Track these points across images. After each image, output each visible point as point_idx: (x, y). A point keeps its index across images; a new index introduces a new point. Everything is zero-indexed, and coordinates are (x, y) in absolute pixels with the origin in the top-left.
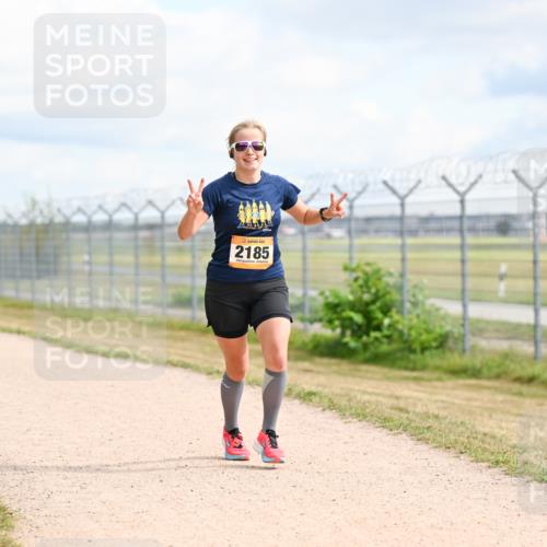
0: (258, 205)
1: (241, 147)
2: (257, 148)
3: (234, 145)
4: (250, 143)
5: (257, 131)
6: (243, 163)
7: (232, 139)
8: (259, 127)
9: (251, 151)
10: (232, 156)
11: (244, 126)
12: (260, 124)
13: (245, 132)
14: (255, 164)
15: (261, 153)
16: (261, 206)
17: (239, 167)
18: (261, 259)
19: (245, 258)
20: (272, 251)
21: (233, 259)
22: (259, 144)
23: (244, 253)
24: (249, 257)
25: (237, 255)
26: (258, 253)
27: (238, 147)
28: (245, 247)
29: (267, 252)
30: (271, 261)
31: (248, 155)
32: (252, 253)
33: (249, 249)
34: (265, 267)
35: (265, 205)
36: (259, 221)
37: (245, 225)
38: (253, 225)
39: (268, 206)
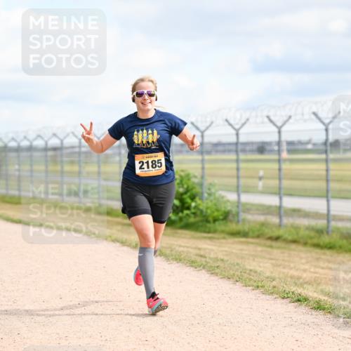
0: (148, 131)
1: (140, 95)
2: (151, 95)
3: (135, 93)
4: (146, 92)
5: (150, 84)
6: (141, 105)
7: (133, 91)
8: (152, 81)
9: (147, 97)
10: (134, 101)
11: (142, 80)
12: (152, 79)
13: (143, 84)
14: (150, 106)
15: (154, 98)
16: (150, 132)
17: (139, 108)
18: (157, 168)
19: (146, 169)
20: (163, 161)
21: (138, 171)
22: (152, 93)
23: (145, 166)
24: (148, 167)
25: (141, 168)
26: (154, 164)
27: (138, 94)
28: (145, 161)
29: (161, 163)
30: (164, 168)
31: (145, 100)
32: (150, 164)
33: (147, 162)
34: (160, 174)
35: (153, 131)
36: (148, 142)
37: (138, 144)
38: (144, 145)
39: (155, 132)
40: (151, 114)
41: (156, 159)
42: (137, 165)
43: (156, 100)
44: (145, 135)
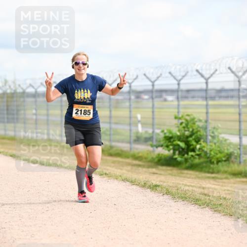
0: (84, 91)
1: (77, 64)
2: (84, 64)
3: (74, 63)
4: (81, 62)
5: (84, 57)
6: (77, 70)
7: (73, 60)
8: (85, 55)
9: (81, 65)
10: (73, 68)
11: (79, 54)
12: (85, 53)
13: (79, 57)
14: (83, 71)
15: (86, 66)
16: (86, 91)
17: (76, 72)
18: (87, 115)
19: (79, 115)
20: (92, 112)
21: (74, 115)
22: (85, 63)
23: (79, 112)
24: (81, 114)
25: (76, 113)
26: (85, 112)
27: (76, 64)
28: (79, 109)
29: (90, 112)
30: (91, 116)
31: (80, 67)
32: (83, 112)
33: (81, 110)
34: (88, 119)
35: (87, 90)
36: (84, 98)
37: (78, 99)
38: (81, 100)
39: (89, 91)
40: (84, 77)
41: (87, 109)
42: (74, 111)
43: (88, 67)
44: (83, 93)
